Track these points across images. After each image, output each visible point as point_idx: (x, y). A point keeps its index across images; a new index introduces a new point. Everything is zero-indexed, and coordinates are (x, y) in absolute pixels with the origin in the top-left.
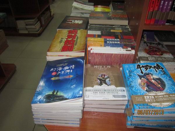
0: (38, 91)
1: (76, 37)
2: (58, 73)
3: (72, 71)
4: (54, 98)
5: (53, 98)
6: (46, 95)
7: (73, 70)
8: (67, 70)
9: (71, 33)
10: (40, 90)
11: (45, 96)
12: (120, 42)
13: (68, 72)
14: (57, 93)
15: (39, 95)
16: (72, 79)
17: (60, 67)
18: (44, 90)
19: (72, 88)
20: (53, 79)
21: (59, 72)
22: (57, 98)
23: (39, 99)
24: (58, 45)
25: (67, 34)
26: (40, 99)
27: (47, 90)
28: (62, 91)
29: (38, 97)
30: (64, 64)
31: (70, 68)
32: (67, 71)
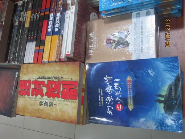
0: (156, 126)
1: (39, 80)
2: (120, 101)
3: (117, 78)
4: (172, 99)
5: (172, 101)
6: (166, 112)
7: (114, 79)
8: (113, 88)
9: (29, 90)
10: (154, 123)
11: (168, 113)
12: (58, 12)
13: (119, 85)
14: (163, 96)
15: (165, 124)
16: (136, 77)
17: (104, 99)
18: (155, 117)
19: (154, 75)
20: (131, 107)
21: (118, 99)
22: (173, 94)
23: (173, 122)
24: (58, 107)
25: (31, 96)
26: (172, 120)
27: (155, 113)
28: (159, 88)
29: (169, 124)
30: (100, 94)
31: (110, 84)
32: (115, 87)
